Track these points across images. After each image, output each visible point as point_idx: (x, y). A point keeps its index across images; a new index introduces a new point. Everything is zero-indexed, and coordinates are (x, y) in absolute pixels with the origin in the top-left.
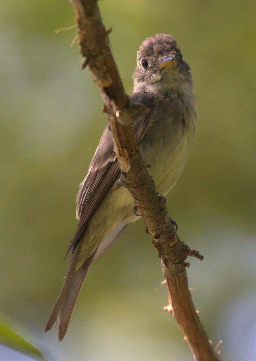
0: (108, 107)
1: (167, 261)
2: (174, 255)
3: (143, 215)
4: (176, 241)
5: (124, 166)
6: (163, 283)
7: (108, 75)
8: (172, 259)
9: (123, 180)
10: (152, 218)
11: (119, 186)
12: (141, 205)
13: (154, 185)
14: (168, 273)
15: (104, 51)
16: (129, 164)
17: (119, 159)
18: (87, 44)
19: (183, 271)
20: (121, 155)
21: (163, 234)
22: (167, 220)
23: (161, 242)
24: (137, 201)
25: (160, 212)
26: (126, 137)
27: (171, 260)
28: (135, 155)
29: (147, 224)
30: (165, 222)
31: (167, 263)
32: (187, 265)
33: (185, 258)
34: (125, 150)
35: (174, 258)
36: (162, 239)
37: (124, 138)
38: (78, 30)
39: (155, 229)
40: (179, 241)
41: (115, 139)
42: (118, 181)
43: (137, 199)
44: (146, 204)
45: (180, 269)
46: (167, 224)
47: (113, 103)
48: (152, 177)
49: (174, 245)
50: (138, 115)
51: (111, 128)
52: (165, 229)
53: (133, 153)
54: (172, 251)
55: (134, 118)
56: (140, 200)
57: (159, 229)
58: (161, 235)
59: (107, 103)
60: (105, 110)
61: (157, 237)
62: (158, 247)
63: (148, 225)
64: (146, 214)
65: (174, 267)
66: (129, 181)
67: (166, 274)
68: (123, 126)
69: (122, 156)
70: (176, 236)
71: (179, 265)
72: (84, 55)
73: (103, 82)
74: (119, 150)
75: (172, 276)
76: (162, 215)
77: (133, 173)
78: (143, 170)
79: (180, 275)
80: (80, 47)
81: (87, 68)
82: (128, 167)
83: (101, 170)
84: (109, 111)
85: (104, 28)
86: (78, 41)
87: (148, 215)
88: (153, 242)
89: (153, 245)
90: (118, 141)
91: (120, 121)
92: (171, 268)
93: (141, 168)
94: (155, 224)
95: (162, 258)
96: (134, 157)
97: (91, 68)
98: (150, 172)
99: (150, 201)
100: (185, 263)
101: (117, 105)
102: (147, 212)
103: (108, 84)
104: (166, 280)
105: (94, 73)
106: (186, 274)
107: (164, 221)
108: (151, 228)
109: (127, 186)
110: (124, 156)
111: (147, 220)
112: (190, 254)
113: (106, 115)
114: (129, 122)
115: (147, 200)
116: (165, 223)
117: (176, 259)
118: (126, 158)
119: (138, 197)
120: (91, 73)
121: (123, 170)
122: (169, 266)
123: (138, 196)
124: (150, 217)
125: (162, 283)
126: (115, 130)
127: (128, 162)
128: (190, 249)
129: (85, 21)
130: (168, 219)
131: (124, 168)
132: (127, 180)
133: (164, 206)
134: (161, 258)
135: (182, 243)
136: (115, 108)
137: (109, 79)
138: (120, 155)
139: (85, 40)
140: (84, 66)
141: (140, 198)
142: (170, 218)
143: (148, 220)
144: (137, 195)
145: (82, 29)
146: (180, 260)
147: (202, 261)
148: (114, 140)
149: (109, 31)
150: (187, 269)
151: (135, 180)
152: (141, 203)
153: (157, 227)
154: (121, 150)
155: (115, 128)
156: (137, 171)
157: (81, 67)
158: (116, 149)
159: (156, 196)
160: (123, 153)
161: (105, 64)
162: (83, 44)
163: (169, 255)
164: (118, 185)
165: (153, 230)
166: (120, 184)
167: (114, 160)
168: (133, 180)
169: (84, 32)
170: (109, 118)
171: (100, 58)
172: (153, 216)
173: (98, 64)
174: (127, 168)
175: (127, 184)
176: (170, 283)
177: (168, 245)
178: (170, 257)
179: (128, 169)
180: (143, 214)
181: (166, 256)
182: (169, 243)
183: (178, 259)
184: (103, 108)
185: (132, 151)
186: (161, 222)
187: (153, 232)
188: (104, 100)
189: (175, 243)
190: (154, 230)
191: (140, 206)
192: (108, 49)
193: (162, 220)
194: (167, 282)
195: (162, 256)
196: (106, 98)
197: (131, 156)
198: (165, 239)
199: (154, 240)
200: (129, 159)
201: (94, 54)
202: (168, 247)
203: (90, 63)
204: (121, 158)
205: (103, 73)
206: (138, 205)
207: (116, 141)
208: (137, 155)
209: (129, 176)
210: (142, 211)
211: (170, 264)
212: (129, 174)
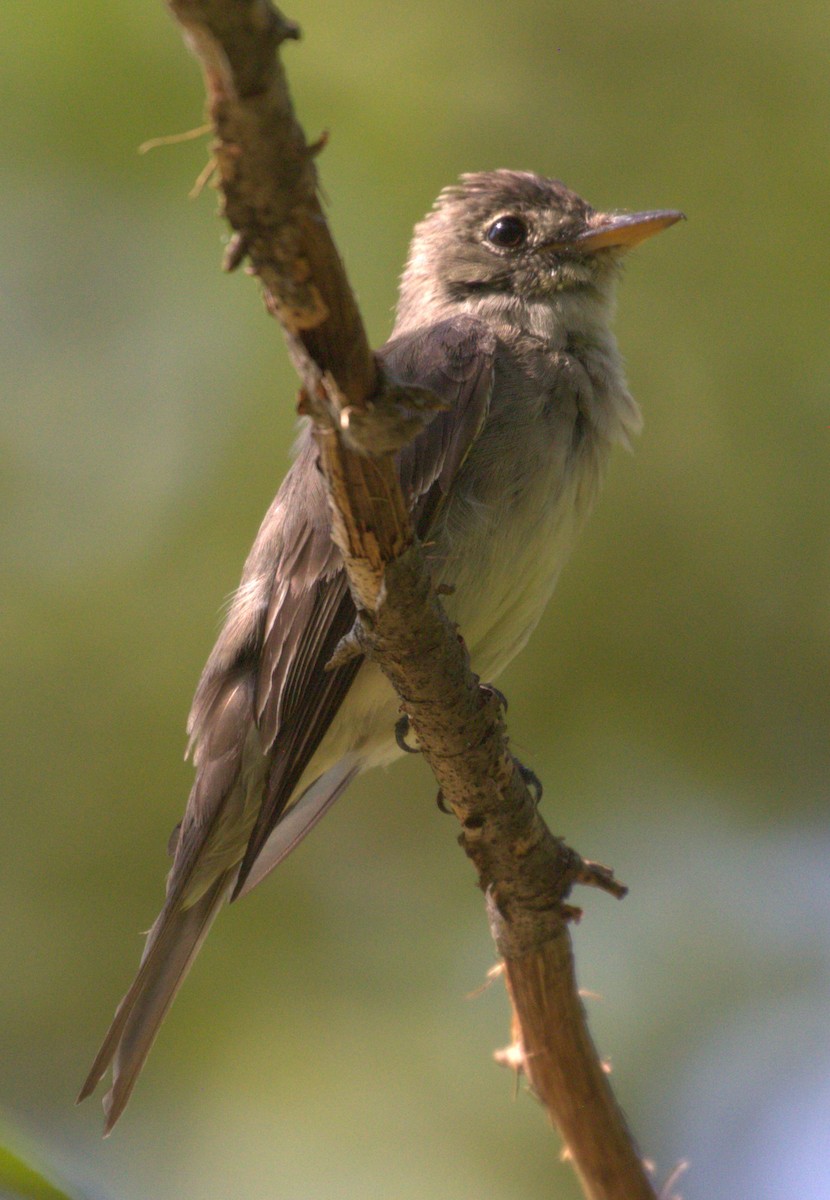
0: (314, 397)
1: (507, 902)
2: (531, 882)
3: (428, 751)
4: (537, 835)
5: (367, 590)
6: (495, 973)
7: (314, 290)
8: (524, 895)
9: (362, 637)
10: (458, 758)
12: (419, 718)
13: (462, 652)
14: (511, 941)
15: (301, 211)
16: (383, 582)
17: (351, 566)
18: (244, 187)
19: (559, 935)
20: (357, 552)
21: (495, 812)
22: (507, 768)
23: (487, 840)
24: (409, 705)
25: (484, 741)
26: (373, 495)
27: (520, 899)
28: (401, 554)
29: (443, 780)
30: (500, 773)
31: (509, 909)
32: (574, 913)
33: (565, 892)
34: (369, 537)
35: (532, 893)
36: (490, 831)
37: (365, 497)
38: (216, 143)
39: (467, 795)
40: (547, 833)
41: (337, 503)
42: (345, 640)
43: (407, 699)
44: (439, 715)
45: (549, 928)
46: (506, 781)
47: (329, 384)
48: (457, 625)
49: (532, 849)
50: (414, 421)
51: (324, 464)
52: (501, 797)
53: (397, 547)
54: (521, 870)
55: (400, 430)
56: (416, 702)
57: (481, 795)
58: (487, 816)
59: (312, 384)
60: (305, 406)
61: (473, 822)
62: (478, 856)
63: (445, 783)
64: (438, 748)
65: (529, 920)
66: (382, 640)
67: (504, 944)
68: (363, 460)
69: (360, 556)
70: (536, 817)
71: (545, 914)
72: (236, 226)
73: (297, 315)
74: (350, 537)
75: (523, 949)
76: (490, 751)
77: (397, 614)
78: (428, 602)
79: (551, 946)
80: (221, 200)
81: (246, 268)
82: (379, 592)
84: (318, 409)
85: (301, 137)
86: (216, 180)
87: (445, 750)
88: (462, 839)
89: (461, 851)
90: (346, 507)
91: (353, 443)
92: (520, 925)
93: (423, 597)
94: (468, 781)
95: (492, 891)
96: (398, 561)
97: (259, 267)
98: (452, 609)
99: (453, 704)
100: (568, 906)
101: (342, 389)
102: (442, 740)
103: (311, 320)
104: (504, 965)
105: (266, 283)
106: (569, 946)
107: (498, 771)
108: (454, 792)
109: (377, 654)
110: (367, 557)
111: (441, 768)
112: (581, 877)
114: (382, 446)
115: (442, 702)
116: (502, 778)
117: (534, 897)
118: (372, 564)
119: (410, 692)
120: (257, 281)
121: (361, 604)
122: (515, 917)
123: (413, 687)
124: (451, 757)
125: (490, 973)
126: (335, 472)
127: (378, 577)
128: (581, 864)
129: (237, 112)
130: (510, 763)
131: (367, 597)
132: (374, 636)
133: (497, 721)
134: (488, 892)
135: (557, 842)
136: (335, 398)
137: (319, 302)
138: (354, 554)
139: (238, 177)
140: (235, 262)
141: (417, 695)
142: (515, 761)
143: (444, 766)
144: (406, 684)
145: (227, 141)
146: (549, 899)
147: (622, 901)
148: (332, 504)
149: (319, 146)
150: (572, 926)
151: (402, 636)
152: (423, 711)
153: (475, 791)
154: (356, 536)
155: (336, 465)
156: (407, 606)
157: (225, 263)
158: (339, 535)
159: (470, 689)
160: (364, 549)
161: (302, 254)
162: (230, 189)
163: (514, 882)
164: (345, 650)
165: (461, 799)
166: (352, 648)
168: (396, 637)
169: (234, 149)
170: (315, 431)
171: (287, 234)
172: (460, 754)
173: (280, 254)
174: (376, 596)
175: (375, 650)
176: (518, 973)
177: (512, 849)
178: (515, 887)
179: (379, 599)
180: (429, 747)
181: (504, 886)
182: (514, 844)
183: (544, 895)
184: (296, 399)
185: (394, 540)
186: (486, 772)
187: (459, 806)
188: (302, 375)
189: (535, 842)
190: (465, 800)
191: (418, 721)
192: (314, 204)
193: (492, 766)
194: (506, 969)
195: (490, 886)
196: (306, 367)
197: (387, 557)
198: (501, 828)
199: (464, 834)
200: (383, 566)
201: (266, 221)
202: (508, 853)
203: (254, 251)
204: (356, 561)
205: (297, 284)
206: (410, 717)
207: (339, 508)
208: (407, 554)
209: (383, 623)
210: (423, 735)
211: (515, 912)
212: (381, 616)
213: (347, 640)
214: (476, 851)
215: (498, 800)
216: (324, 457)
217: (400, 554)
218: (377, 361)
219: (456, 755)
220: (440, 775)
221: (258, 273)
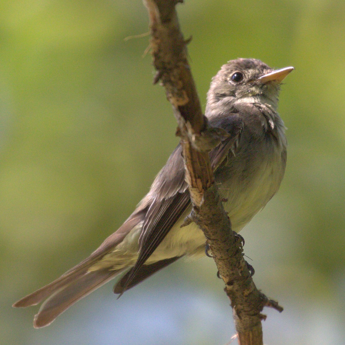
0: (182, 130)
1: (240, 312)
2: (249, 305)
3: (215, 258)
4: (252, 289)
5: (197, 199)
6: (234, 338)
7: (184, 92)
8: (246, 310)
9: (194, 216)
10: (226, 261)
11: (188, 222)
12: (213, 246)
13: (229, 223)
14: (241, 327)
15: (181, 64)
16: (203, 197)
17: (191, 190)
18: (161, 54)
19: (258, 325)
21: (238, 280)
22: (243, 264)
23: (235, 290)
24: (210, 241)
25: (235, 255)
26: (201, 166)
27: (245, 311)
29: (220, 268)
31: (241, 315)
32: (264, 317)
33: (261, 309)
34: (199, 181)
35: (249, 309)
36: (236, 287)
37: (198, 166)
38: (152, 38)
39: (228, 274)
40: (255, 288)
42: (188, 217)
43: (209, 238)
44: (220, 245)
45: (255, 322)
46: (242, 269)
47: (188, 125)
48: (228, 213)
49: (250, 294)
50: (217, 140)
51: (184, 154)
52: (240, 275)
53: (208, 184)
54: (246, 301)
55: (212, 143)
56: (212, 240)
57: (233, 274)
58: (235, 281)
59: (182, 125)
60: (178, 133)
61: (230, 283)
62: (231, 296)
63: (221, 269)
64: (219, 256)
65: (248, 319)
66: (201, 217)
67: (238, 327)
68: (198, 153)
69: (195, 187)
70: (252, 283)
71: (253, 317)
72: (157, 68)
73: (178, 100)
74: (192, 180)
75: (245, 329)
76: (237, 258)
77: (207, 208)
78: (218, 204)
79: (255, 328)
80: (153, 59)
81: (160, 84)
82: (201, 200)
83: (167, 200)
84: (183, 134)
85: (182, 38)
86: (151, 52)
87: (221, 257)
88: (226, 289)
89: (225, 294)
90: (191, 169)
91: (195, 146)
92: (244, 320)
93: (217, 203)
94: (229, 269)
95: (235, 308)
96: (208, 189)
97: (165, 83)
98: (226, 207)
99: (225, 241)
100: (261, 315)
101: (193, 127)
102: (221, 254)
103: (183, 102)
104: (237, 334)
105: (167, 89)
106: (261, 328)
107: (239, 265)
108: (224, 272)
109: (199, 222)
110: (198, 188)
111: (220, 264)
112: (267, 304)
113: (179, 139)
114: (206, 148)
115: (221, 240)
116: (241, 268)
117: (249, 311)
118: (199, 190)
119: (210, 236)
120: (164, 88)
121: (194, 204)
122: (243, 318)
124: (223, 260)
125: (232, 338)
126: (188, 157)
127: (201, 195)
128: (267, 300)
129: (160, 28)
130: (244, 262)
131: (196, 202)
132: (198, 216)
133: (240, 248)
134: (234, 309)
135: (259, 292)
136: (190, 132)
137: (185, 96)
138: (193, 186)
139: (159, 50)
140: (157, 81)
141: (213, 237)
142: (246, 262)
143: (220, 263)
144: (209, 233)
145: (157, 38)
146: (255, 312)
147: (281, 313)
148: (186, 168)
149: (189, 41)
150: (263, 322)
151: (209, 216)
152: (214, 243)
153: (231, 272)
154: (194, 180)
155: (188, 154)
156: (211, 205)
157: (153, 81)
158: (188, 179)
159: (231, 236)
160: (197, 185)
161: (181, 79)
162: (156, 55)
163: (243, 305)
164: (187, 220)
165: (226, 275)
166: (190, 220)
167: (184, 190)
168: (206, 216)
169: (158, 41)
170: (181, 142)
171: (176, 72)
172: (227, 259)
173: (173, 79)
174: (200, 201)
175: (199, 221)
176: (243, 338)
177: (243, 294)
178: (244, 307)
179: (201, 203)
180: (216, 256)
181: (240, 306)
182: (244, 292)
183: (254, 310)
184: (175, 130)
185: (207, 182)
186: (235, 266)
187: (225, 277)
188: (178, 122)
189: (251, 291)
190: (227, 275)
191: (212, 247)
192: (185, 61)
193: (237, 264)
194: (238, 336)
195: (235, 306)
196: (180, 119)
197: (205, 188)
198: (240, 286)
199: (226, 287)
200: (203, 191)
201: (168, 67)
202: (242, 295)
203: (163, 78)
204: (194, 189)
205: (178, 90)
206: (209, 245)
207: (188, 169)
208: (212, 187)
209: (202, 211)
210: (214, 252)
211: (243, 316)
212: (201, 209)
213: (189, 217)
214: (230, 294)
215: (239, 276)
216: (184, 151)
217: (209, 187)
218: (205, 118)
219: (224, 260)
220: (219, 266)
221: (164, 85)
